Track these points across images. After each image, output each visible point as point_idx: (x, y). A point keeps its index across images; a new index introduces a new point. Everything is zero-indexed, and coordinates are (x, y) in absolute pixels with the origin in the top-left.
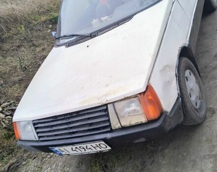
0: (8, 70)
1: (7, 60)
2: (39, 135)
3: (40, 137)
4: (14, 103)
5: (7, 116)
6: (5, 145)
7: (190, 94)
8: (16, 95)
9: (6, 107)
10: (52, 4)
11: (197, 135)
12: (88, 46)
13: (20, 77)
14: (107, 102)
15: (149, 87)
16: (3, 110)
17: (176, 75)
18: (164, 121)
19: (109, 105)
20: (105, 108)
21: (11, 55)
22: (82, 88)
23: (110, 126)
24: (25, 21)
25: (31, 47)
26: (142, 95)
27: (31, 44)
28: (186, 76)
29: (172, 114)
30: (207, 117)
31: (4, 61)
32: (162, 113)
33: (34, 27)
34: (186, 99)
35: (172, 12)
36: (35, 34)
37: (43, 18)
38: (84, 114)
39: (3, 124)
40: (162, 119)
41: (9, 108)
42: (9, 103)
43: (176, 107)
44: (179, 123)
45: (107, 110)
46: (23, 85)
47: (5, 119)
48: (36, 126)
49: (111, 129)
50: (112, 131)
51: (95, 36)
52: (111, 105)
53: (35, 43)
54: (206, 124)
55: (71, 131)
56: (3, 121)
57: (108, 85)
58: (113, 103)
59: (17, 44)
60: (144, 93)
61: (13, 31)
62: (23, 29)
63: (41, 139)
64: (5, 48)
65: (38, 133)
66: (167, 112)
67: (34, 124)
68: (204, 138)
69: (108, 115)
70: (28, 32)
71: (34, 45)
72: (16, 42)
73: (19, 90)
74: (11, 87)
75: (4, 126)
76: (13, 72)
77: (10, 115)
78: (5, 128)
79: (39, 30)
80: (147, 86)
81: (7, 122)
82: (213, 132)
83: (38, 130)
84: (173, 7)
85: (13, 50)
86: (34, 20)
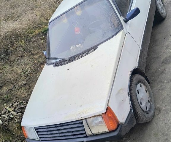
0: (15, 77)
1: (14, 68)
2: (40, 136)
3: (40, 138)
4: (22, 102)
5: (18, 113)
6: (19, 134)
7: (141, 102)
8: (23, 96)
9: (17, 106)
10: (43, 18)
11: (149, 130)
12: (68, 70)
13: (25, 82)
14: (82, 119)
15: (108, 109)
16: (15, 109)
17: (128, 94)
18: (120, 130)
19: (83, 120)
20: (81, 122)
21: (17, 64)
22: (65, 106)
23: (85, 133)
24: (24, 35)
25: (30, 56)
26: (104, 115)
27: (30, 53)
28: (137, 90)
29: (127, 123)
30: (155, 115)
31: (12, 70)
32: (119, 125)
33: (31, 39)
34: (137, 108)
35: (124, 44)
36: (32, 45)
37: (37, 31)
38: (68, 125)
39: (16, 119)
40: (119, 129)
41: (19, 107)
42: (18, 103)
43: (129, 117)
44: (133, 127)
45: (82, 123)
46: (27, 88)
47: (17, 116)
48: (37, 131)
49: (86, 135)
50: (87, 137)
51: (73, 60)
52: (85, 120)
53: (33, 52)
54: (155, 121)
55: (61, 135)
56: (16, 118)
57: (81, 106)
58: (86, 119)
59: (20, 55)
60: (105, 113)
61: (16, 44)
62: (23, 42)
63: (42, 139)
64: (12, 60)
65: (39, 135)
66: (122, 123)
67: (36, 130)
68: (153, 133)
69: (83, 126)
70: (27, 44)
71: (32, 54)
72: (19, 53)
73: (25, 92)
74: (19, 90)
75: (17, 121)
76: (19, 78)
77: (20, 112)
78: (18, 122)
79: (35, 41)
80: (107, 108)
81: (18, 118)
82: (159, 128)
83: (39, 133)
84: (125, 39)
85: (17, 60)
86: (31, 33)
